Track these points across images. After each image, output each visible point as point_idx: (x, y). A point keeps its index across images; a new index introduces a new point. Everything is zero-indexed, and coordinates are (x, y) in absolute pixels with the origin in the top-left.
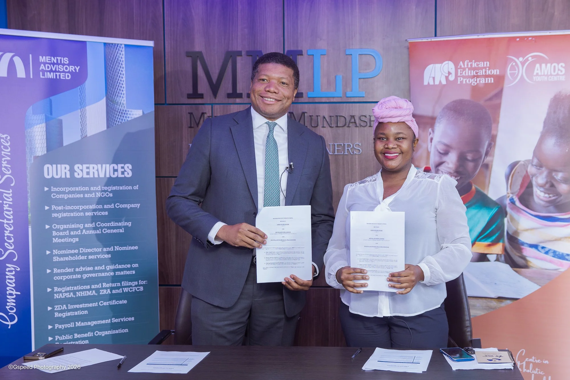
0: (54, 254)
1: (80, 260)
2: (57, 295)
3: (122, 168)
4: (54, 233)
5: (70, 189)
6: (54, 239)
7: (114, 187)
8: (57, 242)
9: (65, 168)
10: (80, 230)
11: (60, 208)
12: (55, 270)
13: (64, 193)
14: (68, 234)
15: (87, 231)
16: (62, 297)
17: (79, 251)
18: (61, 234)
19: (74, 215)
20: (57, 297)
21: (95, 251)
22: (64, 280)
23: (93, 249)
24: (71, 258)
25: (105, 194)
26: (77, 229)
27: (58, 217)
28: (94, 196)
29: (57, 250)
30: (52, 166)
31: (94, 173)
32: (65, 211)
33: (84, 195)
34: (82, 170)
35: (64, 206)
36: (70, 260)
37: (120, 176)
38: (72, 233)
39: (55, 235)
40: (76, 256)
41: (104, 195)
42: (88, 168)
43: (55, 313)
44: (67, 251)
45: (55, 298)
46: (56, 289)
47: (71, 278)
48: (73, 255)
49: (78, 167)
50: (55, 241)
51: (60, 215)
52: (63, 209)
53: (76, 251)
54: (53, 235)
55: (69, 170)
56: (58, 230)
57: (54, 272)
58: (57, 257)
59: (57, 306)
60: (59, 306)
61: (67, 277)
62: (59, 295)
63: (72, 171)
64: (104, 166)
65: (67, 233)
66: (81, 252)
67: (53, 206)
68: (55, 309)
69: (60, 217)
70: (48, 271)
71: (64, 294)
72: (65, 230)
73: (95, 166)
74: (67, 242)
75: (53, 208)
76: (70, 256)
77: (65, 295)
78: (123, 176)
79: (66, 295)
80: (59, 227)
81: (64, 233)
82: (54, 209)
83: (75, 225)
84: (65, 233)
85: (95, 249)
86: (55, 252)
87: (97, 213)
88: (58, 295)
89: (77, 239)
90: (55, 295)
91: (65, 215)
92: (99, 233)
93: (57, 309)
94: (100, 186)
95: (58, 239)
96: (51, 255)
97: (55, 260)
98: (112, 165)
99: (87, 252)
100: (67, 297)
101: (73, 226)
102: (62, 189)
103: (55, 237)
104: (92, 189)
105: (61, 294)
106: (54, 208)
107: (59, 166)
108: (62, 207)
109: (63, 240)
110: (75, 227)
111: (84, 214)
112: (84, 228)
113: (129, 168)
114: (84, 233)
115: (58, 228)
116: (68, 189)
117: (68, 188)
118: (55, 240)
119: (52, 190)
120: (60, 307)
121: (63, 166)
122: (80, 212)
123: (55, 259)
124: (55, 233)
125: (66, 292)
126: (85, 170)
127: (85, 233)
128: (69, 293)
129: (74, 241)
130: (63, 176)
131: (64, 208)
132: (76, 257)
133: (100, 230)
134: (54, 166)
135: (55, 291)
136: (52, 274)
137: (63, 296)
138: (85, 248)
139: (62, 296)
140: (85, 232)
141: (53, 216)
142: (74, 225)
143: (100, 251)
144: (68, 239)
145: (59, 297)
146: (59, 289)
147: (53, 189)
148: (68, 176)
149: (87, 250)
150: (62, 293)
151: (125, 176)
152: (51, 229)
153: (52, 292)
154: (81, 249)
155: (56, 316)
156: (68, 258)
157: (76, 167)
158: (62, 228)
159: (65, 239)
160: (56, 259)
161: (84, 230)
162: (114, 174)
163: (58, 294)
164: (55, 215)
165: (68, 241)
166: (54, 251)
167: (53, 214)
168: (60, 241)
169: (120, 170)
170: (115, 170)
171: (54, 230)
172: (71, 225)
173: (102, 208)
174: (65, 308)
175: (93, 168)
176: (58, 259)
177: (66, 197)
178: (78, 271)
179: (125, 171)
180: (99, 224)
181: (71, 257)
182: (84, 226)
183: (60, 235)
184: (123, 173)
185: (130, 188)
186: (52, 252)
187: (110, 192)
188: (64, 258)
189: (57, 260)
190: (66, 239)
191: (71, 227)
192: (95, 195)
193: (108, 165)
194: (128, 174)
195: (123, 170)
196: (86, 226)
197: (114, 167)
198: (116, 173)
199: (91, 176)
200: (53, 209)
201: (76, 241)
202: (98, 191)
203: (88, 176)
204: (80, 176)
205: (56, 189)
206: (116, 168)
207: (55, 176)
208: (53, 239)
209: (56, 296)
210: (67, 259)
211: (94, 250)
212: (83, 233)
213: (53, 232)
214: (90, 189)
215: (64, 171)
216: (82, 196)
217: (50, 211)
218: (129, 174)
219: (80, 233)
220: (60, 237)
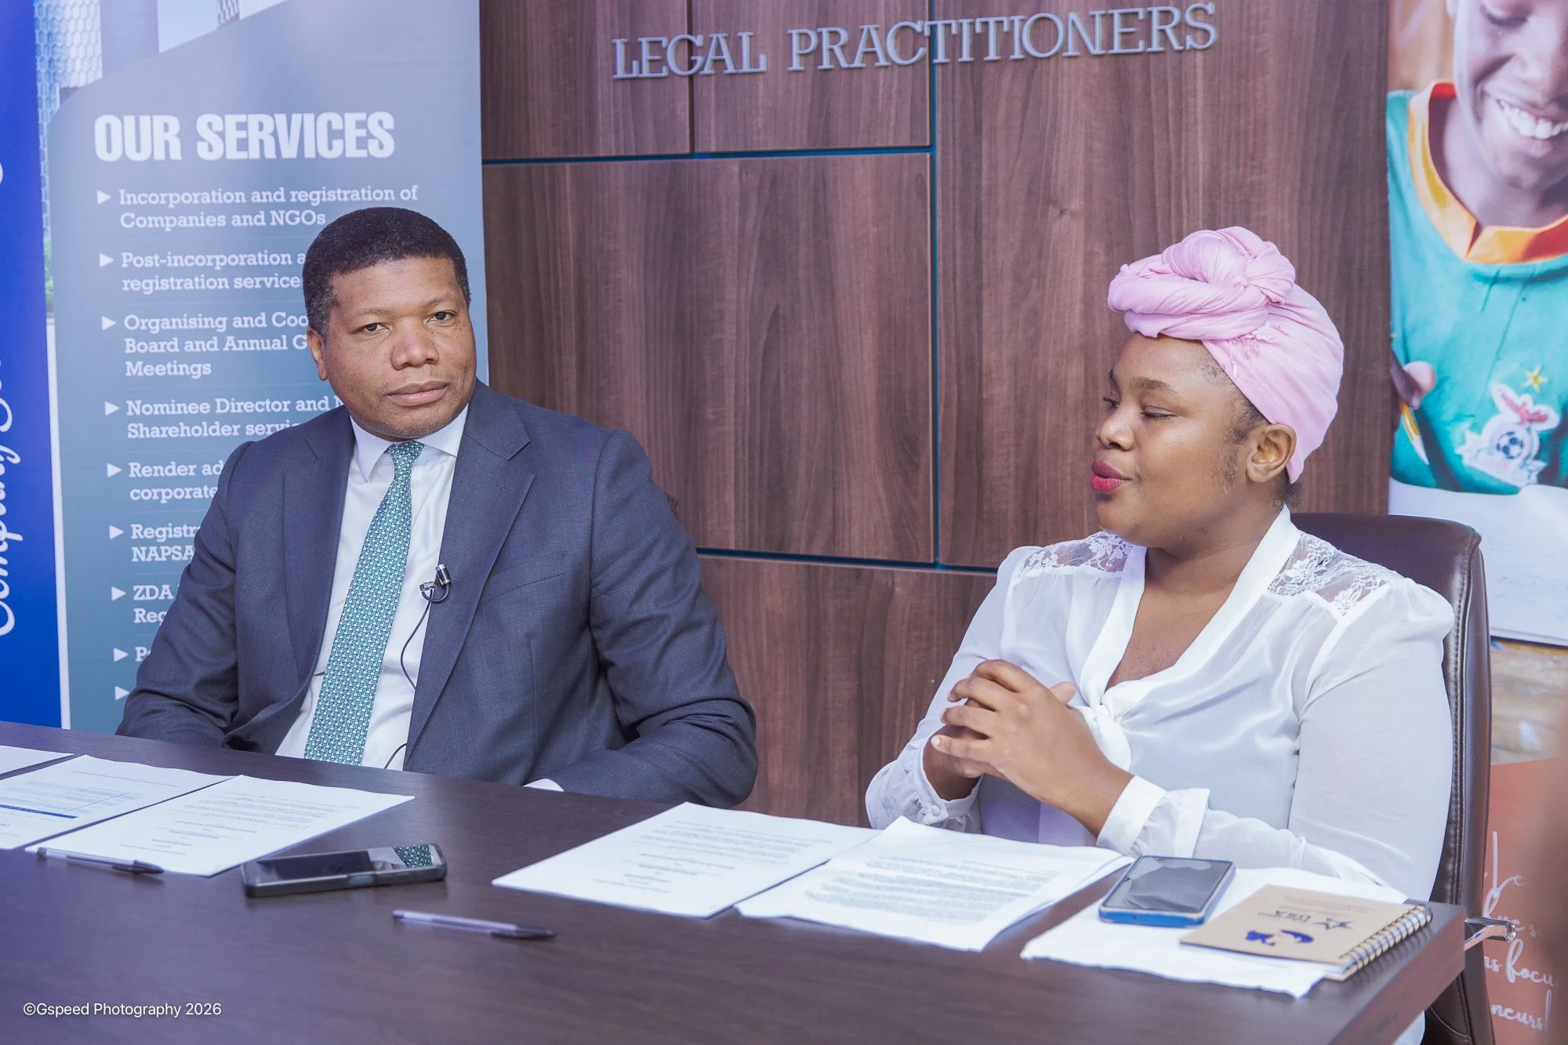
0: (130, 413)
1: (217, 437)
2: (141, 551)
3: (361, 125)
4: (131, 346)
5: (181, 198)
6: (129, 364)
7: (331, 193)
8: (140, 374)
9: (166, 127)
10: (215, 338)
11: (150, 261)
12: (135, 469)
13: (161, 210)
14: (176, 349)
15: (240, 342)
16: (157, 559)
17: (214, 406)
18: (154, 348)
19: (197, 287)
20: (143, 559)
21: (268, 410)
22: (163, 501)
23: (263, 403)
24: (184, 431)
25: (300, 216)
26: (207, 335)
27: (142, 290)
28: (263, 223)
29: (138, 402)
30: (122, 121)
31: (261, 142)
32: (163, 272)
33: (229, 220)
34: (222, 135)
35: (163, 256)
36: (183, 435)
37: (353, 152)
38: (189, 346)
39: (134, 350)
40: (205, 424)
41: (298, 220)
42: (242, 126)
43: (137, 610)
44: (173, 406)
45: (135, 559)
46: (137, 530)
47: (188, 496)
48: (192, 420)
49: (210, 125)
50: (134, 372)
51: (149, 287)
52: (157, 265)
53: (204, 408)
54: (128, 351)
55: (178, 135)
56: (142, 336)
57: (132, 475)
58: (141, 425)
59: (141, 588)
60: (148, 588)
61: (173, 494)
62: (147, 552)
63: (190, 137)
64: (296, 118)
65: (172, 347)
66: (219, 411)
67: (124, 255)
68: (136, 598)
69: (149, 291)
70: (112, 470)
71: (163, 548)
72: (164, 335)
73: (266, 119)
74: (173, 376)
75: (125, 260)
76: (181, 424)
77: (168, 553)
78: (363, 154)
79: (172, 553)
80: (147, 324)
81: (162, 344)
82: (128, 263)
83: (200, 320)
84: (165, 347)
85: (268, 402)
86: (134, 407)
87: (274, 282)
88: (144, 552)
89: (207, 369)
90: (135, 549)
91: (165, 284)
92: (279, 348)
93: (143, 598)
94: (282, 189)
95: (143, 366)
97: (133, 434)
98: (324, 118)
99: (239, 410)
100: (174, 558)
101: (193, 323)
102: (154, 199)
103: (135, 357)
104: (256, 197)
105: (153, 549)
106: (130, 260)
107: (145, 120)
108: (156, 257)
109: (159, 370)
110: (201, 326)
111: (231, 283)
112: (230, 330)
113: (385, 126)
114: (231, 347)
115: (144, 327)
116: (174, 199)
117: (177, 195)
118: (133, 369)
119: (122, 202)
120: (152, 593)
121: (160, 120)
122: (217, 275)
123: (133, 431)
124: (133, 345)
125: (170, 542)
126: (233, 135)
127: (235, 348)
128: (179, 548)
129: (197, 376)
130: (160, 155)
131: (162, 261)
132: (202, 427)
133: (284, 337)
134: (129, 120)
135: (134, 537)
136: (125, 482)
137: (160, 556)
138: (233, 399)
139: (156, 555)
140: (233, 344)
141: (126, 288)
142: (195, 319)
143: (286, 409)
144: (175, 367)
145: (149, 559)
146: (149, 533)
147: (126, 198)
148: (176, 154)
149: (239, 404)
150: (159, 545)
151: (369, 154)
152: (119, 332)
153: (126, 540)
154: (218, 401)
155: (137, 621)
156: (177, 430)
157: (202, 123)
158: (155, 330)
159: (165, 365)
160: (135, 431)
161: (230, 338)
162: (330, 147)
163: (144, 549)
164: (131, 285)
165: (175, 373)
166: (130, 403)
167: (125, 282)
168: (149, 371)
169: (352, 133)
170: (335, 135)
171: (130, 334)
172: (185, 320)
173: (290, 262)
174: (166, 596)
175: (261, 126)
176: (144, 432)
177: (168, 224)
178: (210, 473)
179: (370, 136)
180: (279, 319)
181: (188, 428)
182: (229, 323)
183: (151, 351)
184: (362, 143)
185: (389, 195)
186: (124, 408)
187: (317, 210)
188: (164, 429)
189: (142, 436)
190: (169, 366)
191: (185, 327)
192: (268, 218)
193: (309, 118)
194: (381, 146)
195: (362, 133)
196: (238, 323)
197: (330, 123)
198: (338, 144)
199: (254, 153)
200: (125, 265)
201: (204, 372)
202: (277, 207)
203: (243, 155)
204: (216, 155)
205: (137, 199)
206: (337, 125)
207: (133, 155)
208: (126, 366)
209: (138, 554)
210: (173, 431)
211: (265, 407)
212: (226, 349)
213: (127, 340)
214: (248, 197)
215: (160, 137)
216: (222, 221)
217: (117, 272)
218: (383, 146)
219: (216, 349)
220: (150, 359)
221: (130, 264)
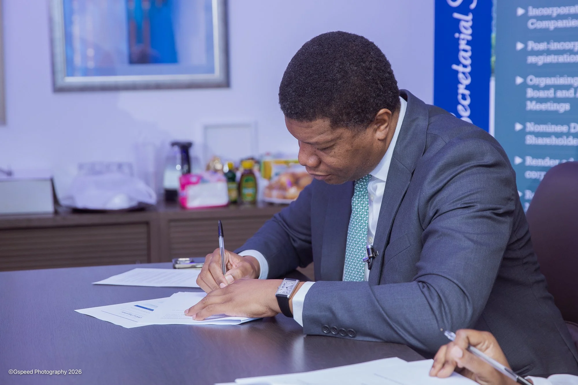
0: (528, 130)
4: (530, 93)
5: (559, 11)
6: (528, 103)
8: (534, 108)
10: (572, 90)
11: (542, 46)
12: (529, 160)
13: (550, 18)
14: (552, 96)
17: (570, 128)
18: (542, 94)
19: (565, 61)
26: (568, 88)
27: (538, 62)
29: (533, 124)
32: (549, 52)
35: (549, 44)
36: (554, 143)
38: (558, 94)
40: (565, 138)
44: (549, 127)
48: (558, 135)
50: (531, 108)
51: (541, 60)
52: (546, 49)
53: (565, 129)
54: (529, 96)
56: (536, 88)
57: (528, 164)
58: (533, 136)
65: (551, 94)
66: (572, 131)
67: (530, 43)
69: (541, 63)
72: (548, 88)
74: (551, 110)
76: (554, 137)
80: (539, 81)
83: (566, 79)
84: (547, 94)
86: (530, 127)
89: (568, 107)
91: (549, 59)
95: (535, 104)
96: (523, 133)
101: (562, 81)
102: (546, 11)
103: (532, 99)
106: (532, 46)
108: (546, 44)
109: (544, 107)
110: (566, 83)
115: (537, 83)
116: (555, 12)
117: (557, 9)
118: (531, 106)
119: (530, 14)
122: (575, 54)
129: (562, 110)
131: (549, 47)
136: (523, 167)
141: (529, 61)
142: (563, 79)
144: (551, 105)
147: (532, 11)
152: (525, 86)
154: (573, 125)
156: (551, 140)
158: (542, 85)
159: (547, 104)
160: (530, 140)
164: (531, 59)
166: (528, 124)
167: (529, 58)
168: (539, 107)
171: (531, 87)
172: (558, 79)
176: (534, 141)
177: (552, 25)
181: (556, 140)
183: (540, 96)
186: (525, 127)
188: (545, 140)
189: (533, 143)
190: (549, 105)
191: (558, 83)
201: (566, 109)
205: (537, 12)
208: (526, 104)
213: (528, 90)
217: (525, 53)
219: (573, 96)
220: (540, 100)
221: (532, 49)
